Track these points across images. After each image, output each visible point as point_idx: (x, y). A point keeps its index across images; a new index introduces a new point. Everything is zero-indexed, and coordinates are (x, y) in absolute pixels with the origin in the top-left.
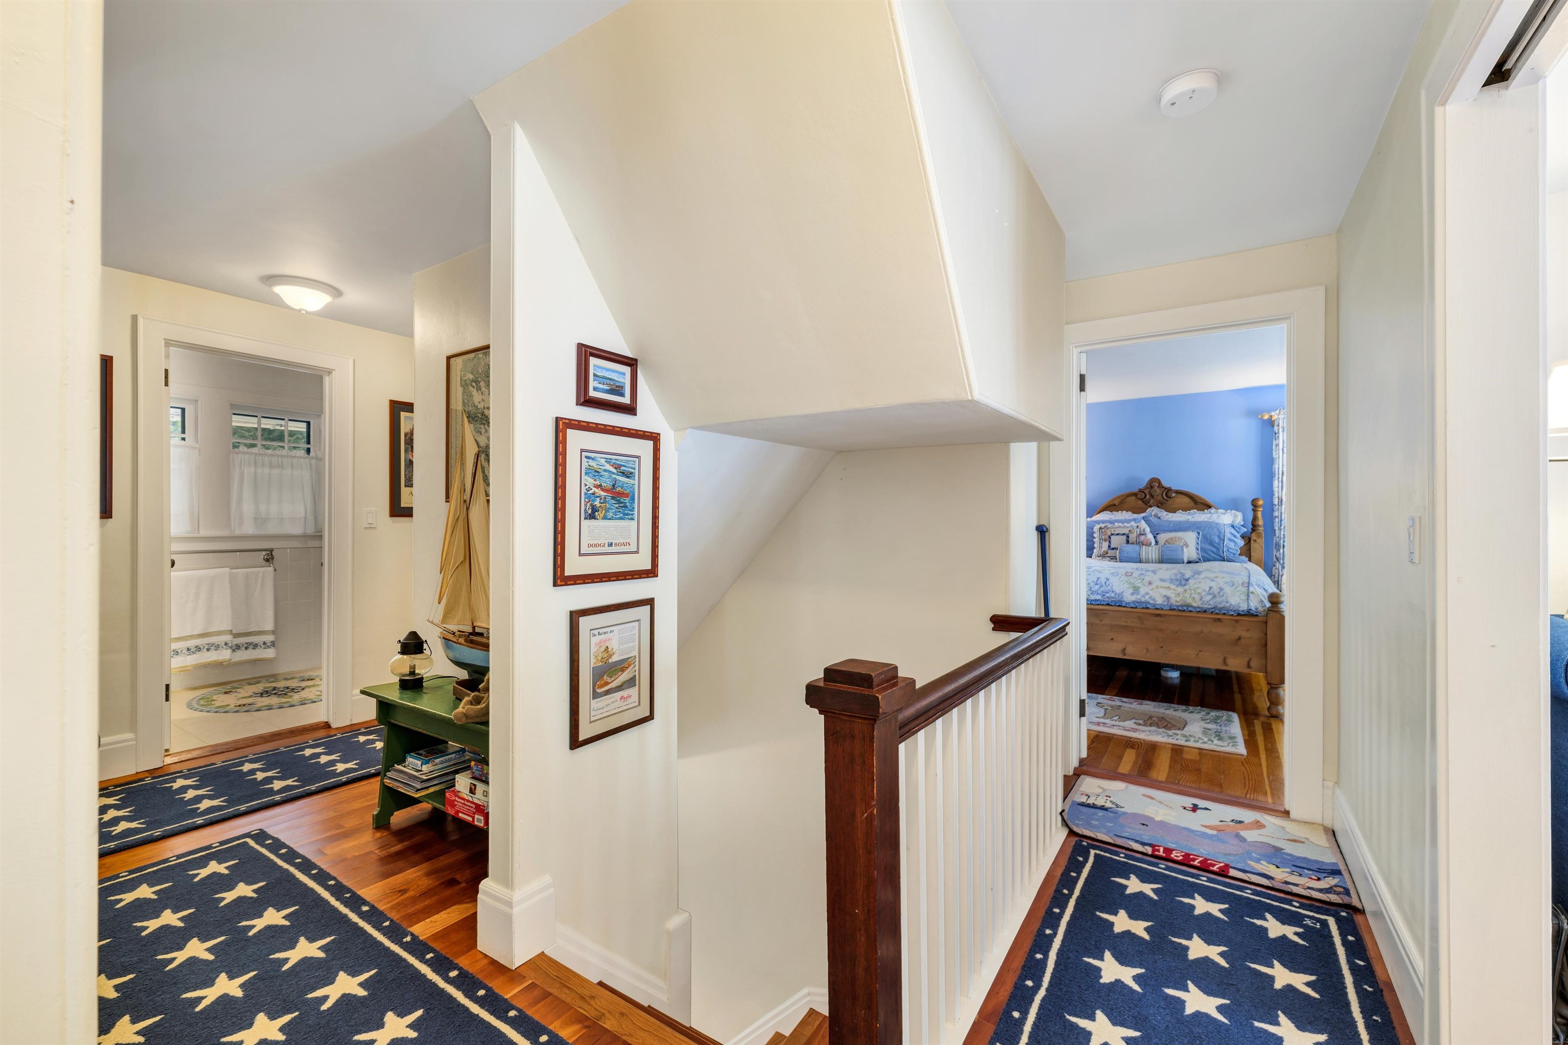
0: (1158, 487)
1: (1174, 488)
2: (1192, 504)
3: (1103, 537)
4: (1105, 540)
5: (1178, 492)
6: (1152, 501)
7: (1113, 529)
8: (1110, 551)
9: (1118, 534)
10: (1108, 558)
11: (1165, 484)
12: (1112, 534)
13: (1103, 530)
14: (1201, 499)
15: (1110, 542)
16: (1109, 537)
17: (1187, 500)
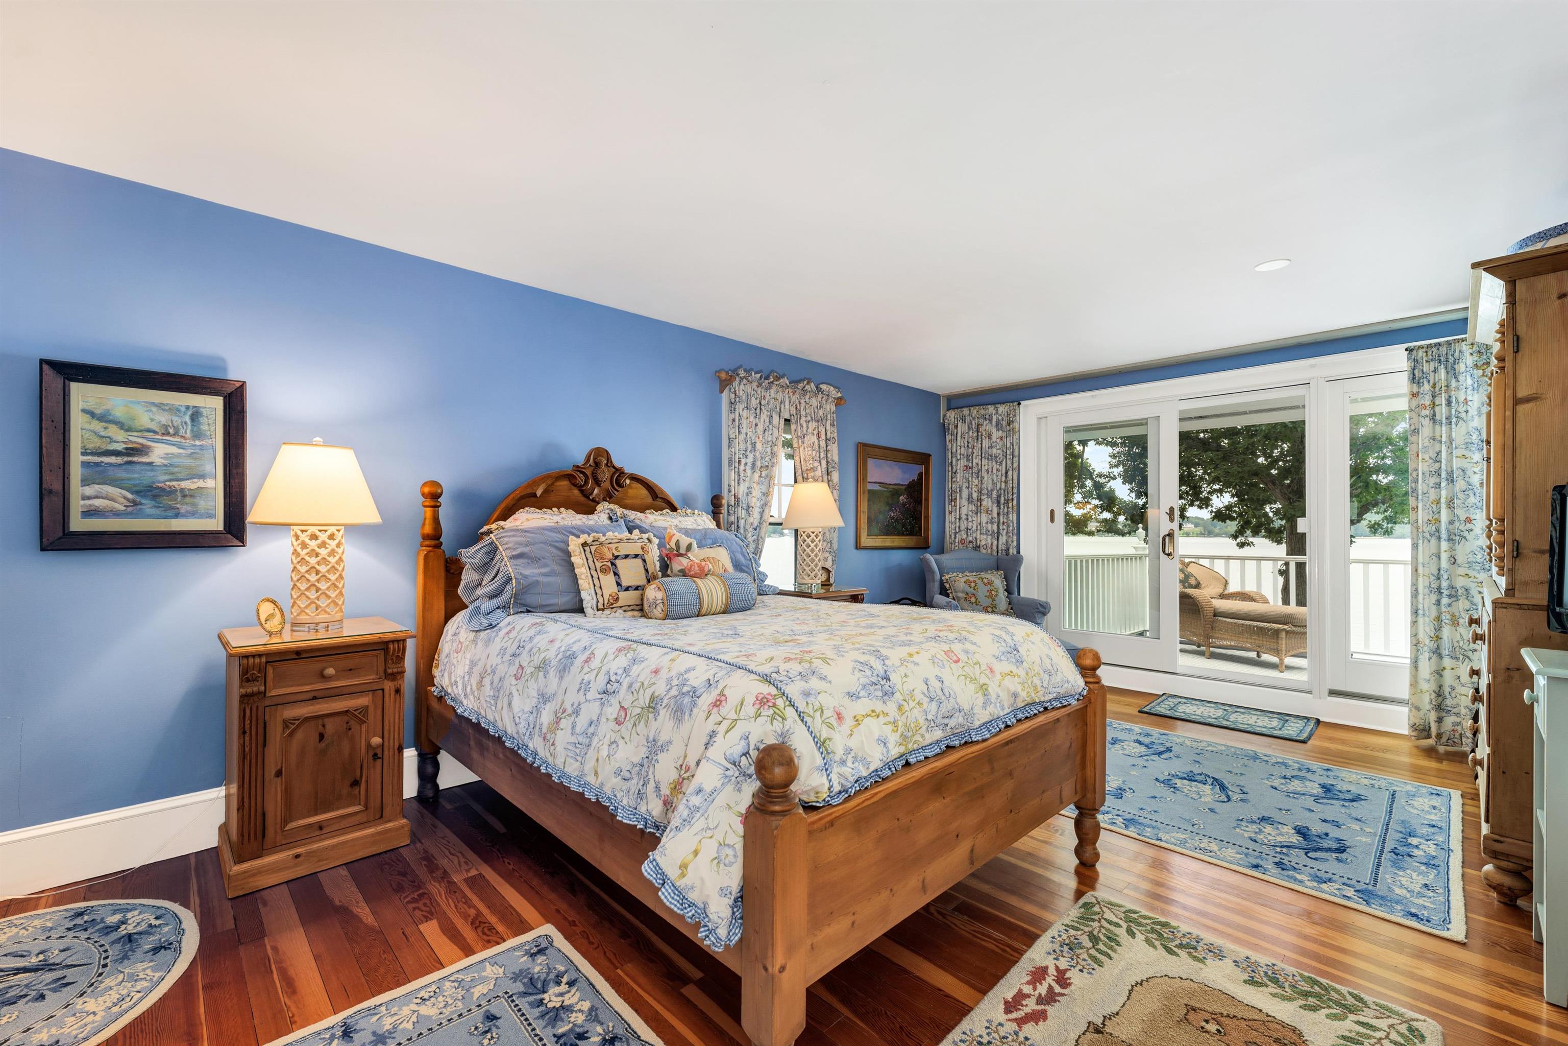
0: (607, 465)
1: (628, 470)
2: (649, 500)
3: (598, 565)
4: (604, 571)
5: (635, 478)
6: (596, 491)
7: (613, 546)
8: (622, 595)
9: (627, 556)
10: (620, 611)
11: (617, 462)
12: (616, 557)
13: (593, 548)
14: (662, 491)
15: (616, 574)
16: (613, 564)
17: (644, 492)
